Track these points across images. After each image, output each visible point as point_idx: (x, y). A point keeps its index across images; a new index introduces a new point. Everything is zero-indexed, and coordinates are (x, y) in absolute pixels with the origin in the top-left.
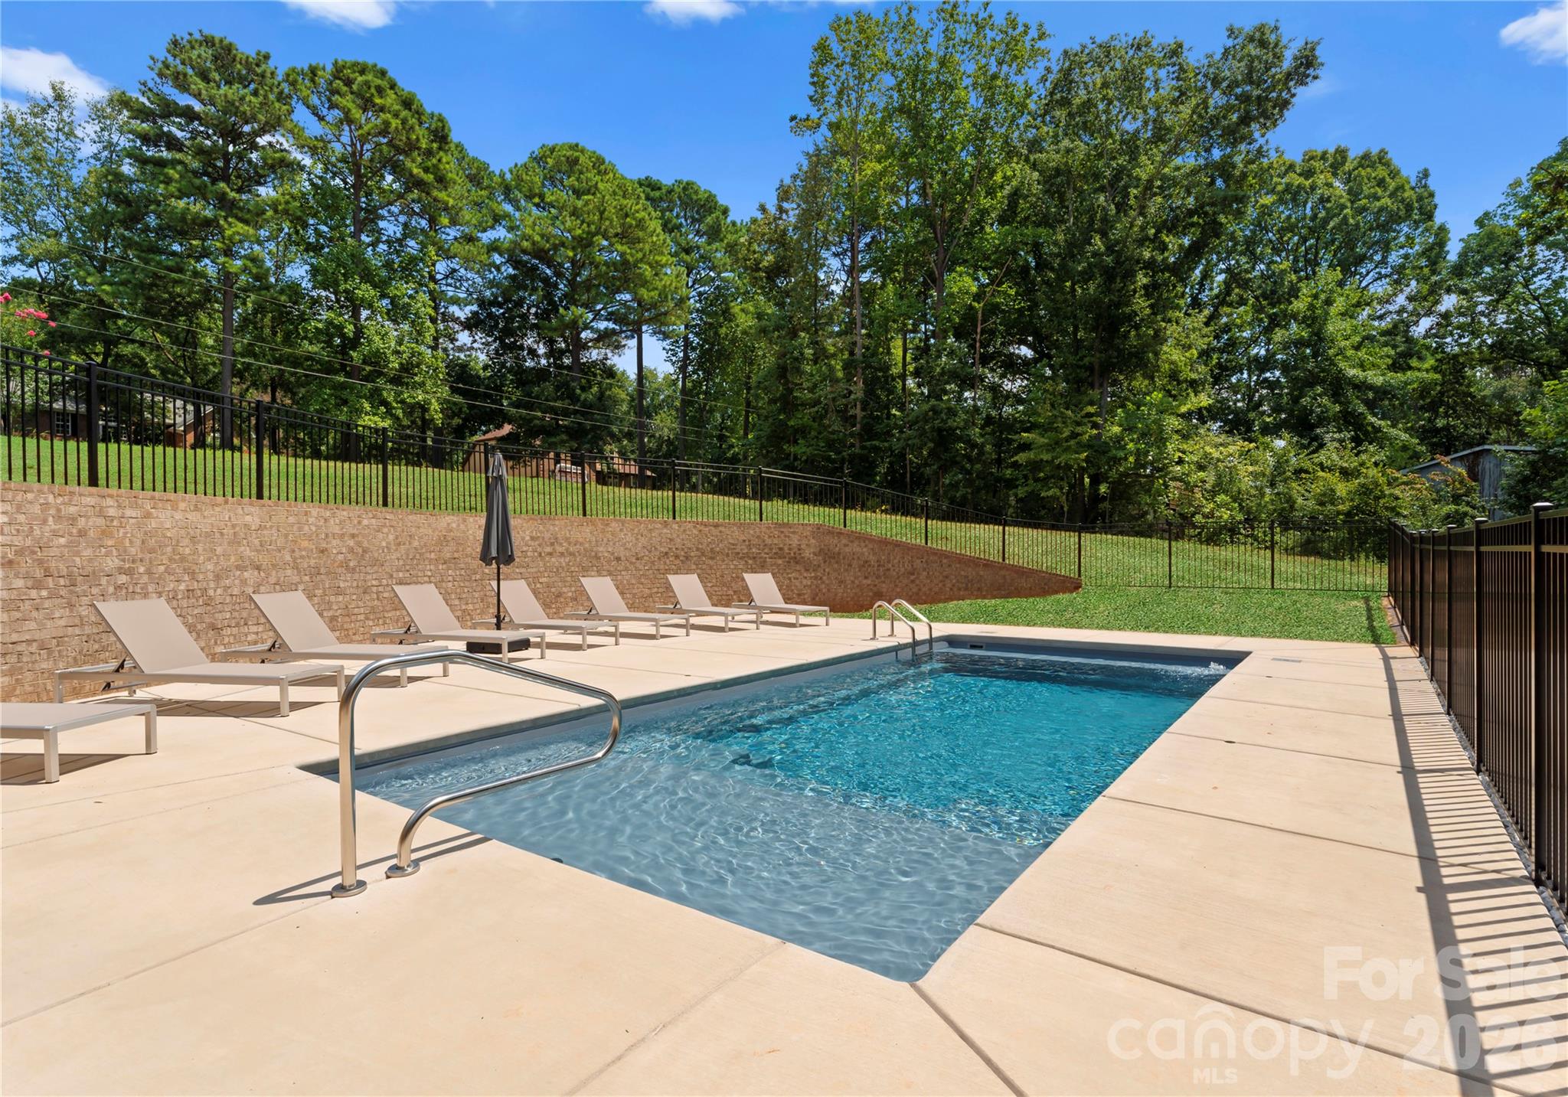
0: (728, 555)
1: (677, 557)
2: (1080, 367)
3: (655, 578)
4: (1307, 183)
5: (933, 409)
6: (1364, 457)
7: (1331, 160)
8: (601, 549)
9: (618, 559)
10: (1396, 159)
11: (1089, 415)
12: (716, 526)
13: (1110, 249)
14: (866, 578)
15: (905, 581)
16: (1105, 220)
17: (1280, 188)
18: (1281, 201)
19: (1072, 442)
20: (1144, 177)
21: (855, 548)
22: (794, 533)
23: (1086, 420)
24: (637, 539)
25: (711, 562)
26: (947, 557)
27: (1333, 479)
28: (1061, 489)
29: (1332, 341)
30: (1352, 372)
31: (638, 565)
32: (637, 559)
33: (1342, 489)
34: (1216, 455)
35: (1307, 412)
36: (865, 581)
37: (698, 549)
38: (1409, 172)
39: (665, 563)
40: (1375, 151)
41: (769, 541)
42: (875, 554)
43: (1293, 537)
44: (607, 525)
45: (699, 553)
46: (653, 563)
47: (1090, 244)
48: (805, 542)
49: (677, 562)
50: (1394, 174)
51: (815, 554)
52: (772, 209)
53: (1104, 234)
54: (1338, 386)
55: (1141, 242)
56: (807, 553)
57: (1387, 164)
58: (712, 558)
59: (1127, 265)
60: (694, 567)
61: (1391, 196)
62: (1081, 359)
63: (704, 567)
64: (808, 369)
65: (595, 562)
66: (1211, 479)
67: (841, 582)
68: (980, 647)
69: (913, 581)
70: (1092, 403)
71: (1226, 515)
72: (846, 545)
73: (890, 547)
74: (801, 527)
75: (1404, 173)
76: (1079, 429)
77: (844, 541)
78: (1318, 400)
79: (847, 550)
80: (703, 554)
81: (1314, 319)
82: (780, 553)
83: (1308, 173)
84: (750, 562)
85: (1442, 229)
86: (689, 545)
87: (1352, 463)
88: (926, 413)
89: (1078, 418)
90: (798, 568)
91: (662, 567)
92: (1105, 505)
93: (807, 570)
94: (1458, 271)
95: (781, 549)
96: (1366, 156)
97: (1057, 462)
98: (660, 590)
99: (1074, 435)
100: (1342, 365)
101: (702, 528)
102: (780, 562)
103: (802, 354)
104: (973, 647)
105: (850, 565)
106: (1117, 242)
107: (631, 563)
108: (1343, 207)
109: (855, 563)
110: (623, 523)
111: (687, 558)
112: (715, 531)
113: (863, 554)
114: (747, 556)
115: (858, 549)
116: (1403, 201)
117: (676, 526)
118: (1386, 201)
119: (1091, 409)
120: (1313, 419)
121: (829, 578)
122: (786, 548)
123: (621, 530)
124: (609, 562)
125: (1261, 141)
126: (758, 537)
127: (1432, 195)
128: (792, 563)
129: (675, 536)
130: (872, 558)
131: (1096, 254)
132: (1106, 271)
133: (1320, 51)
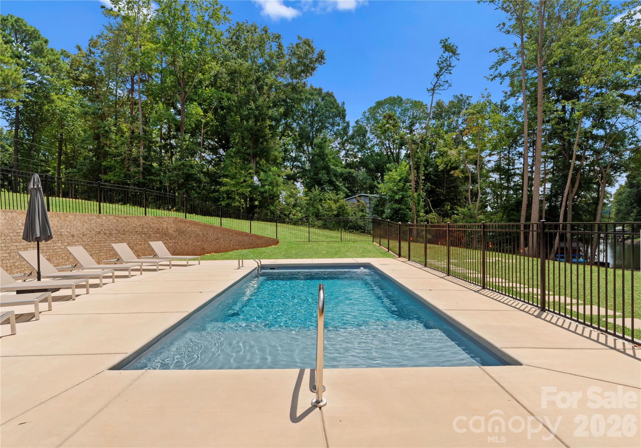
0: (132, 232)
1: (105, 234)
2: (246, 154)
3: (93, 246)
5: (183, 164)
6: (339, 196)
8: (63, 230)
9: (73, 236)
10: (336, 97)
11: (250, 173)
12: (126, 218)
13: (257, 108)
14: (198, 242)
15: (214, 243)
16: (255, 96)
19: (244, 184)
20: (269, 83)
21: (193, 228)
22: (164, 221)
23: (249, 175)
24: (83, 225)
25: (123, 236)
26: (231, 232)
27: (331, 202)
30: (332, 167)
31: (84, 239)
32: (84, 236)
33: (334, 206)
34: (295, 192)
36: (197, 244)
37: (116, 230)
38: (339, 102)
39: (99, 238)
40: (330, 92)
41: (152, 226)
42: (201, 231)
43: (320, 223)
44: (67, 216)
45: (117, 232)
46: (92, 237)
47: (249, 105)
48: (169, 226)
49: (105, 237)
50: (335, 101)
51: (174, 231)
52: (85, 50)
53: (254, 102)
54: (329, 171)
55: (268, 108)
56: (171, 231)
57: (333, 97)
58: (124, 234)
59: (263, 116)
60: (114, 239)
61: (335, 108)
63: (120, 239)
64: (114, 137)
65: (60, 238)
66: (294, 201)
67: (187, 244)
68: (274, 269)
69: (218, 243)
71: (300, 215)
72: (188, 227)
73: (208, 228)
74: (168, 219)
75: (338, 101)
76: (246, 179)
77: (188, 225)
78: (323, 176)
79: (189, 229)
80: (119, 232)
82: (157, 231)
83: (312, 95)
84: (143, 236)
85: (348, 123)
86: (111, 228)
87: (336, 198)
88: (180, 166)
89: (246, 175)
90: (166, 238)
91: (97, 239)
92: (257, 210)
93: (171, 239)
94: (353, 137)
95: (158, 229)
96: (328, 93)
97: (239, 191)
98: (96, 252)
99: (245, 181)
100: (330, 164)
101: (118, 219)
102: (158, 235)
103: (110, 129)
104: (271, 269)
105: (190, 236)
106: (259, 106)
107: (80, 238)
109: (193, 235)
110: (75, 215)
111: (110, 234)
112: (125, 220)
113: (196, 231)
114: (142, 233)
115: (194, 229)
116: (338, 110)
117: (104, 218)
119: (251, 171)
120: (322, 181)
121: (181, 243)
122: (161, 229)
123: (74, 220)
124: (68, 238)
125: (305, 80)
126: (147, 223)
127: (345, 111)
128: (164, 236)
129: (104, 223)
130: (200, 233)
131: (251, 109)
132: (256, 117)
133: (325, 55)
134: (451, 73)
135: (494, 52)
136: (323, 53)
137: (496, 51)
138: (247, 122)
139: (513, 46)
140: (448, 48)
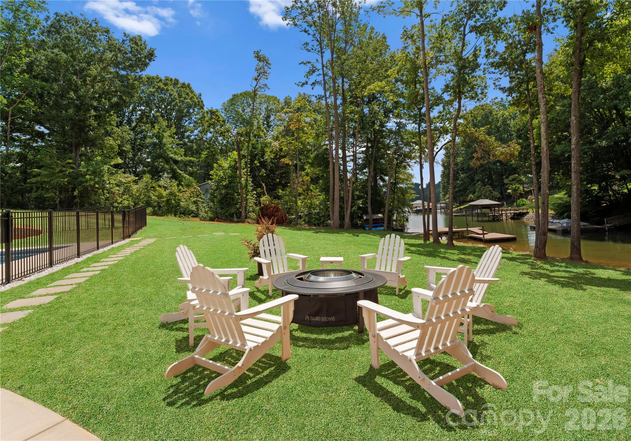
4: (165, 88)
7: (173, 82)
10: (193, 87)
11: (69, 163)
13: (78, 98)
16: (76, 86)
17: (156, 87)
18: (157, 91)
19: (60, 174)
20: (93, 74)
23: (68, 165)
27: (162, 190)
28: (55, 194)
29: (165, 145)
30: (172, 155)
34: (124, 181)
35: (157, 168)
40: (186, 83)
47: (69, 94)
50: (192, 92)
53: (75, 92)
54: (168, 160)
55: (93, 98)
57: (190, 89)
59: (86, 106)
61: (191, 99)
62: (66, 140)
66: (122, 190)
70: (70, 159)
71: (126, 203)
75: (195, 92)
76: (64, 169)
78: (161, 163)
81: (160, 136)
83: (166, 84)
89: (64, 164)
92: (77, 200)
96: (184, 84)
97: (53, 182)
99: (61, 171)
100: (168, 153)
106: (82, 96)
108: (176, 99)
116: (193, 101)
118: (188, 100)
119: (70, 161)
120: (159, 170)
125: (140, 73)
127: (202, 101)
131: (72, 99)
132: (76, 106)
133: (155, 52)
134: (267, 79)
135: (302, 64)
136: (153, 51)
137: (304, 64)
138: (66, 111)
139: (316, 61)
140: (259, 58)
